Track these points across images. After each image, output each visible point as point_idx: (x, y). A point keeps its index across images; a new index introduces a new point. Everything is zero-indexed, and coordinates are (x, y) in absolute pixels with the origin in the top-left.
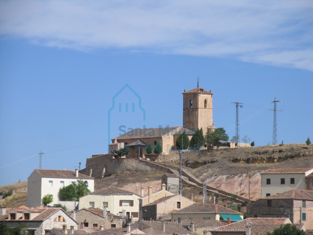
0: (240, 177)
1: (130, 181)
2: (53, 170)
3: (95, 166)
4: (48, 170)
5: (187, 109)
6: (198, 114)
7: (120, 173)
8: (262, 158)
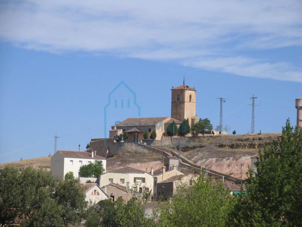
0: (228, 159)
1: (132, 161)
2: (72, 152)
3: (99, 149)
4: (68, 151)
5: (175, 102)
6: (184, 107)
7: (122, 155)
8: (244, 144)
